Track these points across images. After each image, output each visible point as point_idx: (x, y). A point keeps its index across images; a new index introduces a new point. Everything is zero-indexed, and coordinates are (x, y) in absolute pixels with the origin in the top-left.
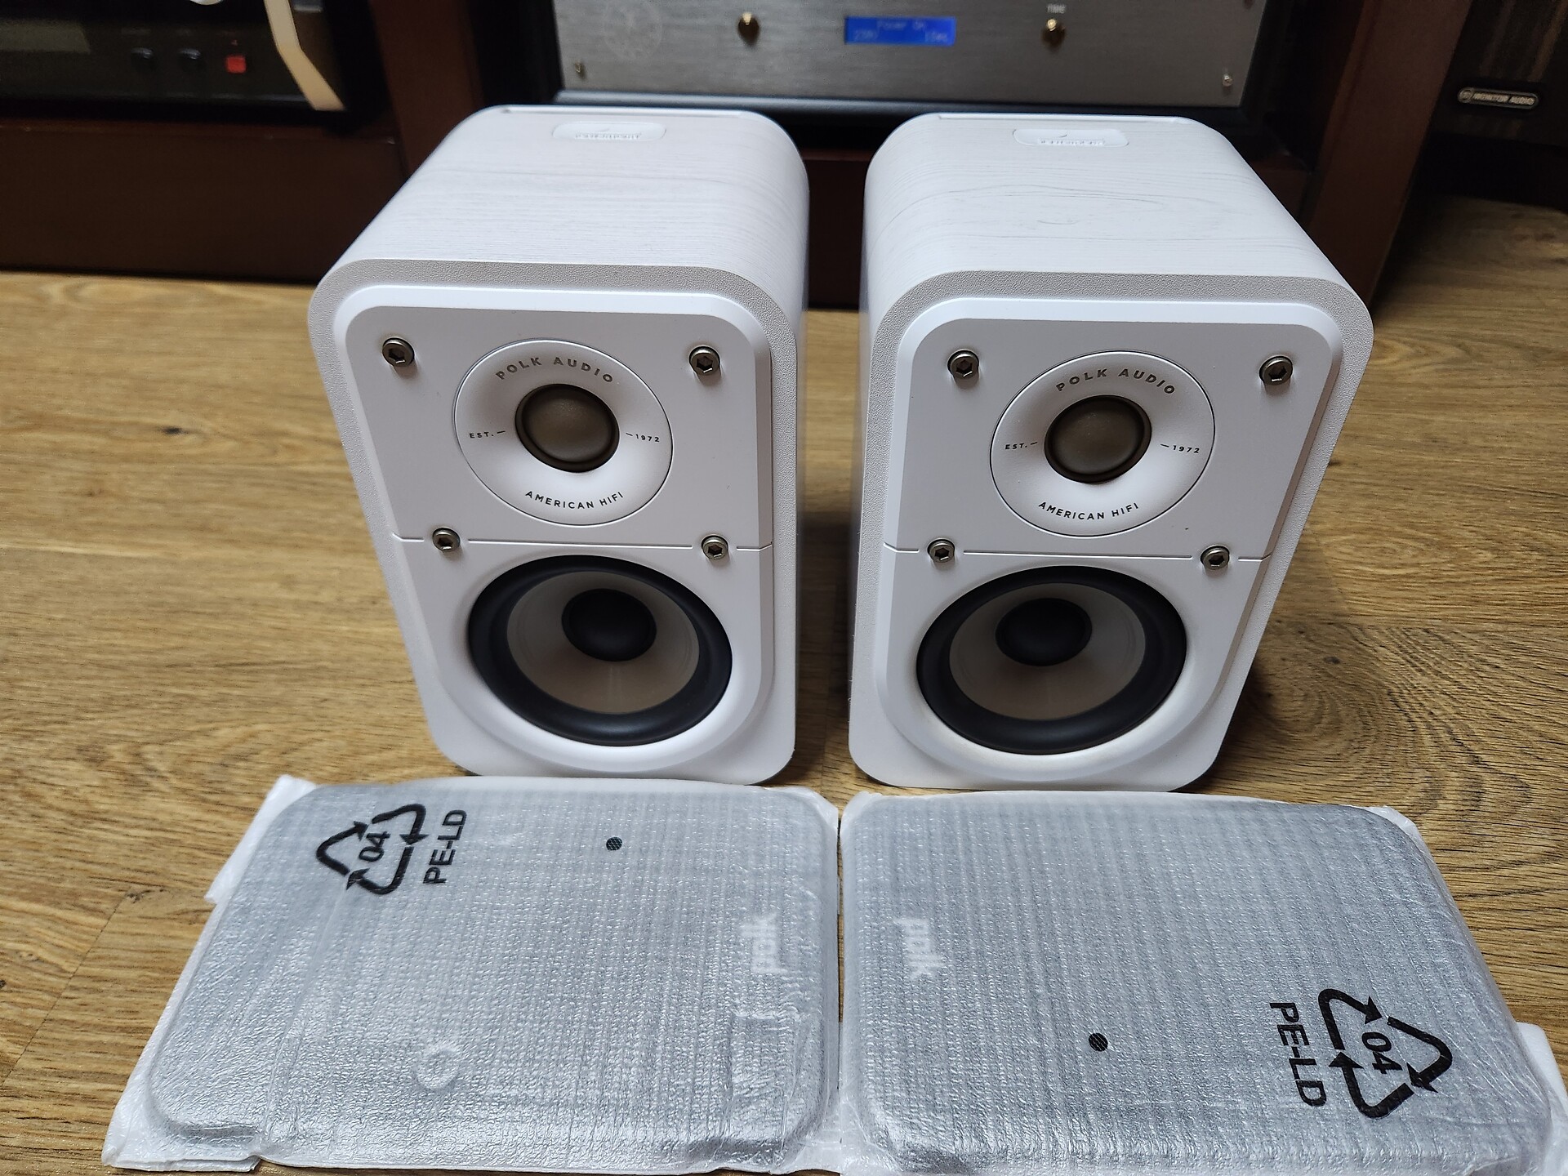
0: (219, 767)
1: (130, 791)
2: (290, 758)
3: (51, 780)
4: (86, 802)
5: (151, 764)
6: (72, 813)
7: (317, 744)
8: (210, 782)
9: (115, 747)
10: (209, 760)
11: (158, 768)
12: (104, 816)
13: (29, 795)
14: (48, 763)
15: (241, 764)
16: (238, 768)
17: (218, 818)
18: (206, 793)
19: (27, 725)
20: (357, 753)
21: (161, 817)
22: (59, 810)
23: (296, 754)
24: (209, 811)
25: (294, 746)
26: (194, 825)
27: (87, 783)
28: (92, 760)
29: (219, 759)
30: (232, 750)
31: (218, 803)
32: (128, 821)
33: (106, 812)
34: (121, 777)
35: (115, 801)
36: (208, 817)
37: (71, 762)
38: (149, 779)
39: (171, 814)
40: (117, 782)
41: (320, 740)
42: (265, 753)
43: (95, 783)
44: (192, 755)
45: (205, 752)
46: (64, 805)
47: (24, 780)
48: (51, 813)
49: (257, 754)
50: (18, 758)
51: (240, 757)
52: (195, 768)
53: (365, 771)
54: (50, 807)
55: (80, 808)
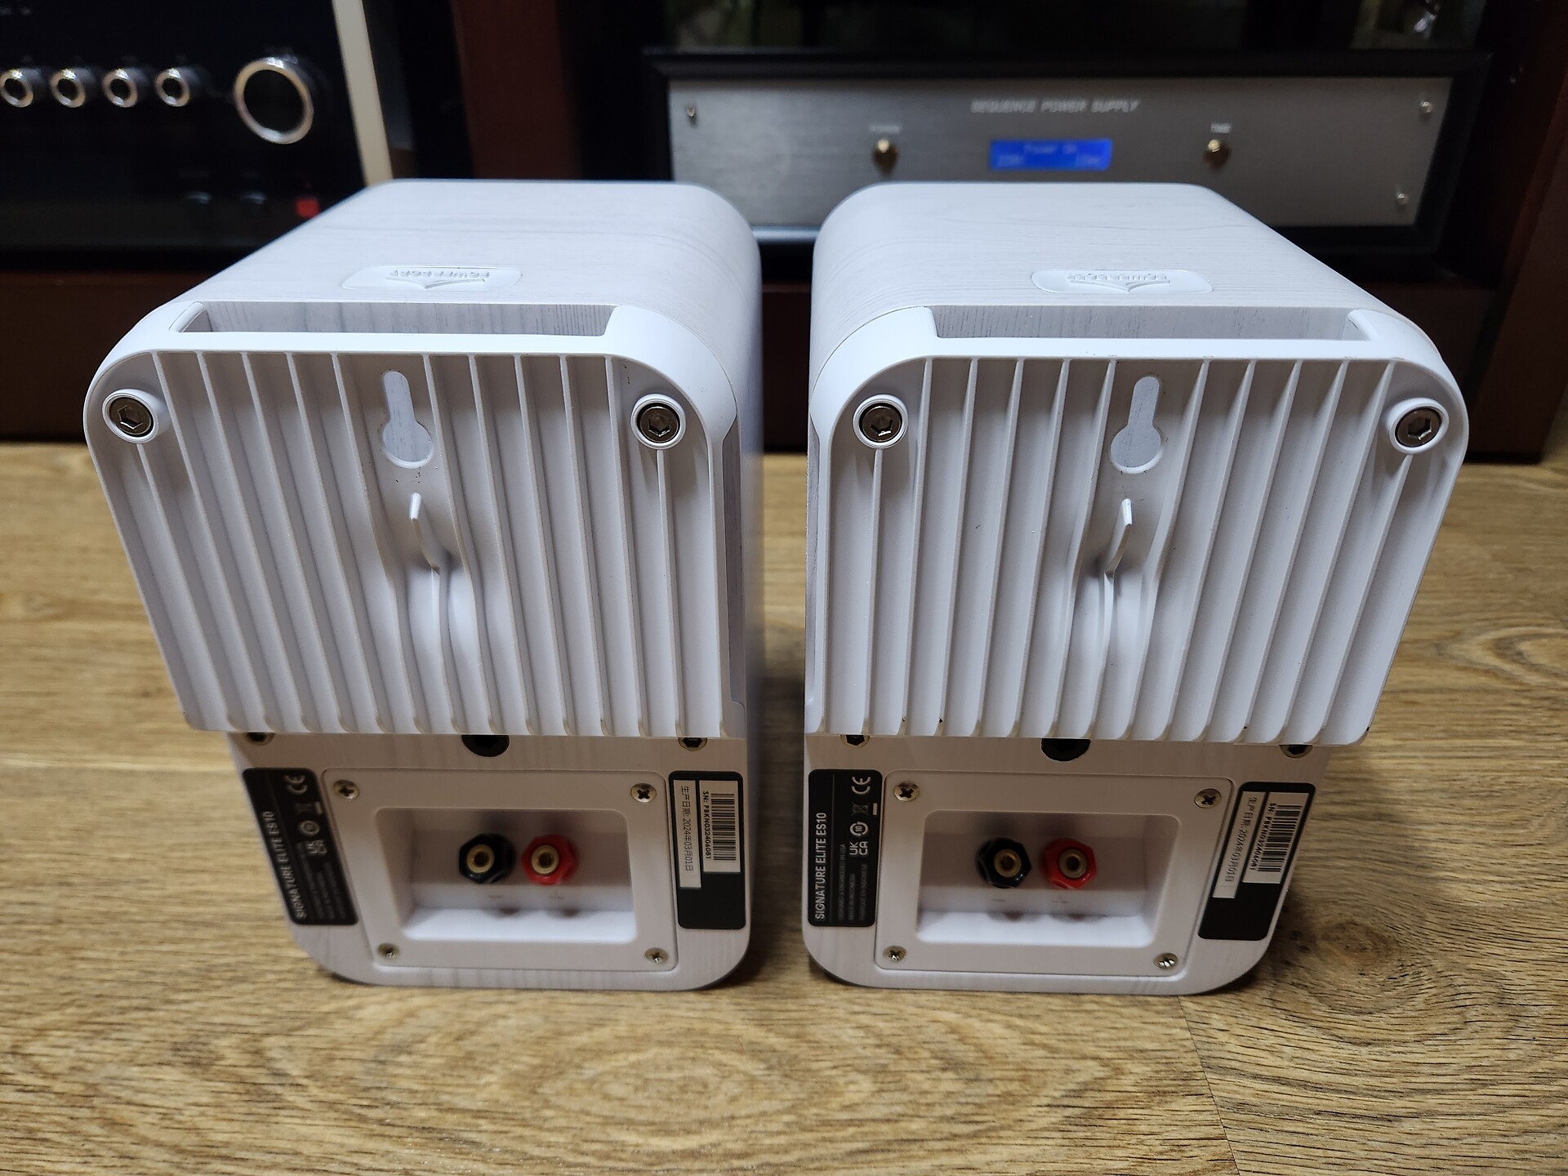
0: (373, 1065)
1: (254, 1110)
2: (468, 1045)
3: (140, 1098)
4: (196, 1130)
5: (278, 1065)
6: (177, 1149)
7: (501, 1022)
8: (367, 1089)
9: (224, 1042)
10: (357, 1055)
11: (289, 1072)
12: (224, 1152)
13: (112, 1124)
14: (135, 1071)
15: (403, 1058)
16: (400, 1065)
17: (386, 1145)
18: (362, 1106)
19: (99, 1015)
20: (559, 1034)
21: (307, 1149)
22: (159, 1145)
23: (475, 1039)
24: (372, 1136)
25: (470, 1027)
26: (355, 1159)
27: (191, 1100)
28: (195, 1063)
29: (370, 1053)
30: (387, 1038)
31: (381, 1122)
32: (258, 1156)
33: (227, 1144)
34: (240, 1088)
35: (236, 1126)
36: (371, 1145)
37: (167, 1069)
38: (279, 1090)
39: (320, 1143)
40: (235, 1097)
41: (504, 1017)
42: (434, 1039)
43: (205, 1099)
44: (332, 1049)
45: (350, 1043)
46: (166, 1137)
47: (104, 1100)
48: (148, 1152)
49: (421, 1042)
50: (90, 1067)
51: (400, 1049)
52: (342, 1068)
53: (577, 1060)
54: (144, 1141)
55: (188, 1141)
